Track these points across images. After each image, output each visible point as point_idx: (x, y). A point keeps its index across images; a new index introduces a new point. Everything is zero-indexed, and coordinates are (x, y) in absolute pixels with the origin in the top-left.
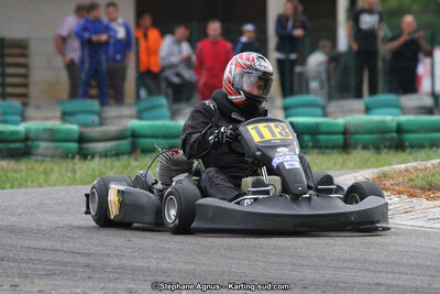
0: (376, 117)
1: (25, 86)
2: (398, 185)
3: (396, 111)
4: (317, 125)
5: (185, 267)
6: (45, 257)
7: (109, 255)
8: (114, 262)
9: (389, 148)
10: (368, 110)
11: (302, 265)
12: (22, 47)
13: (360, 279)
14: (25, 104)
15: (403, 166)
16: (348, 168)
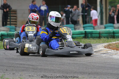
0: (108, 30)
1: (16, 22)
2: (113, 47)
3: (113, 28)
4: (92, 32)
5: (58, 69)
6: (21, 66)
7: (38, 65)
8: (39, 67)
9: (111, 38)
10: (105, 28)
11: (89, 68)
12: (15, 12)
13: (104, 72)
14: (16, 26)
15: (115, 42)
16: (100, 43)
